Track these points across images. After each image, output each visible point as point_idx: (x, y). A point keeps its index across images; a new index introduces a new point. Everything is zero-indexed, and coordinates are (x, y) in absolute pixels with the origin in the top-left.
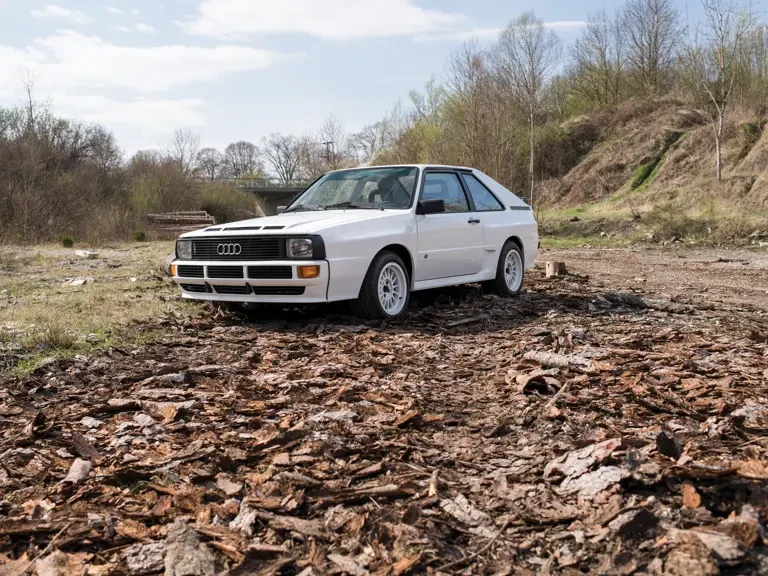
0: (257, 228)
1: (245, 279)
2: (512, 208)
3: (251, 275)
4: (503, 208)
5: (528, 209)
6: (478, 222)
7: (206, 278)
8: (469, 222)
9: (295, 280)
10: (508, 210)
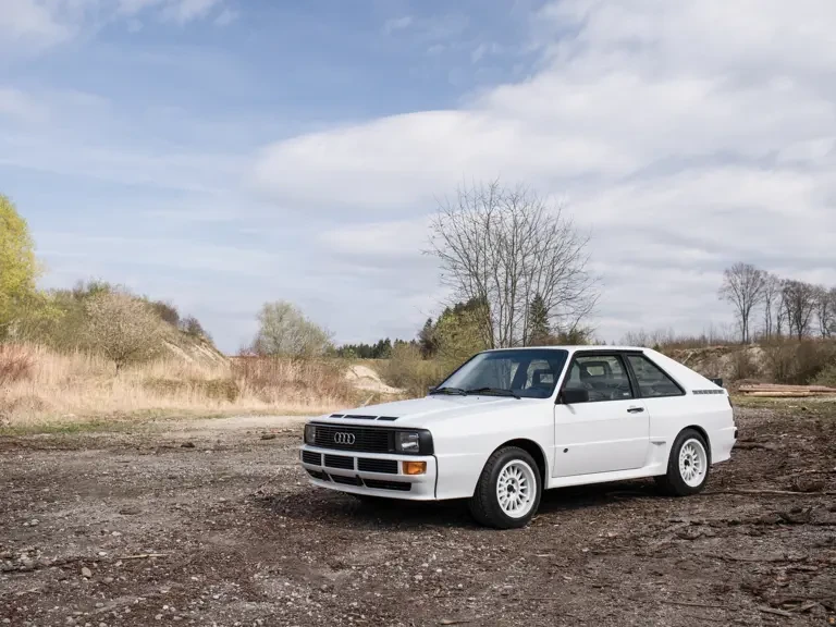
0: (373, 418)
1: (356, 471)
2: (695, 392)
3: (361, 467)
4: (683, 392)
5: (720, 392)
6: (640, 410)
7: (323, 466)
8: (629, 411)
9: (401, 475)
10: (689, 394)
